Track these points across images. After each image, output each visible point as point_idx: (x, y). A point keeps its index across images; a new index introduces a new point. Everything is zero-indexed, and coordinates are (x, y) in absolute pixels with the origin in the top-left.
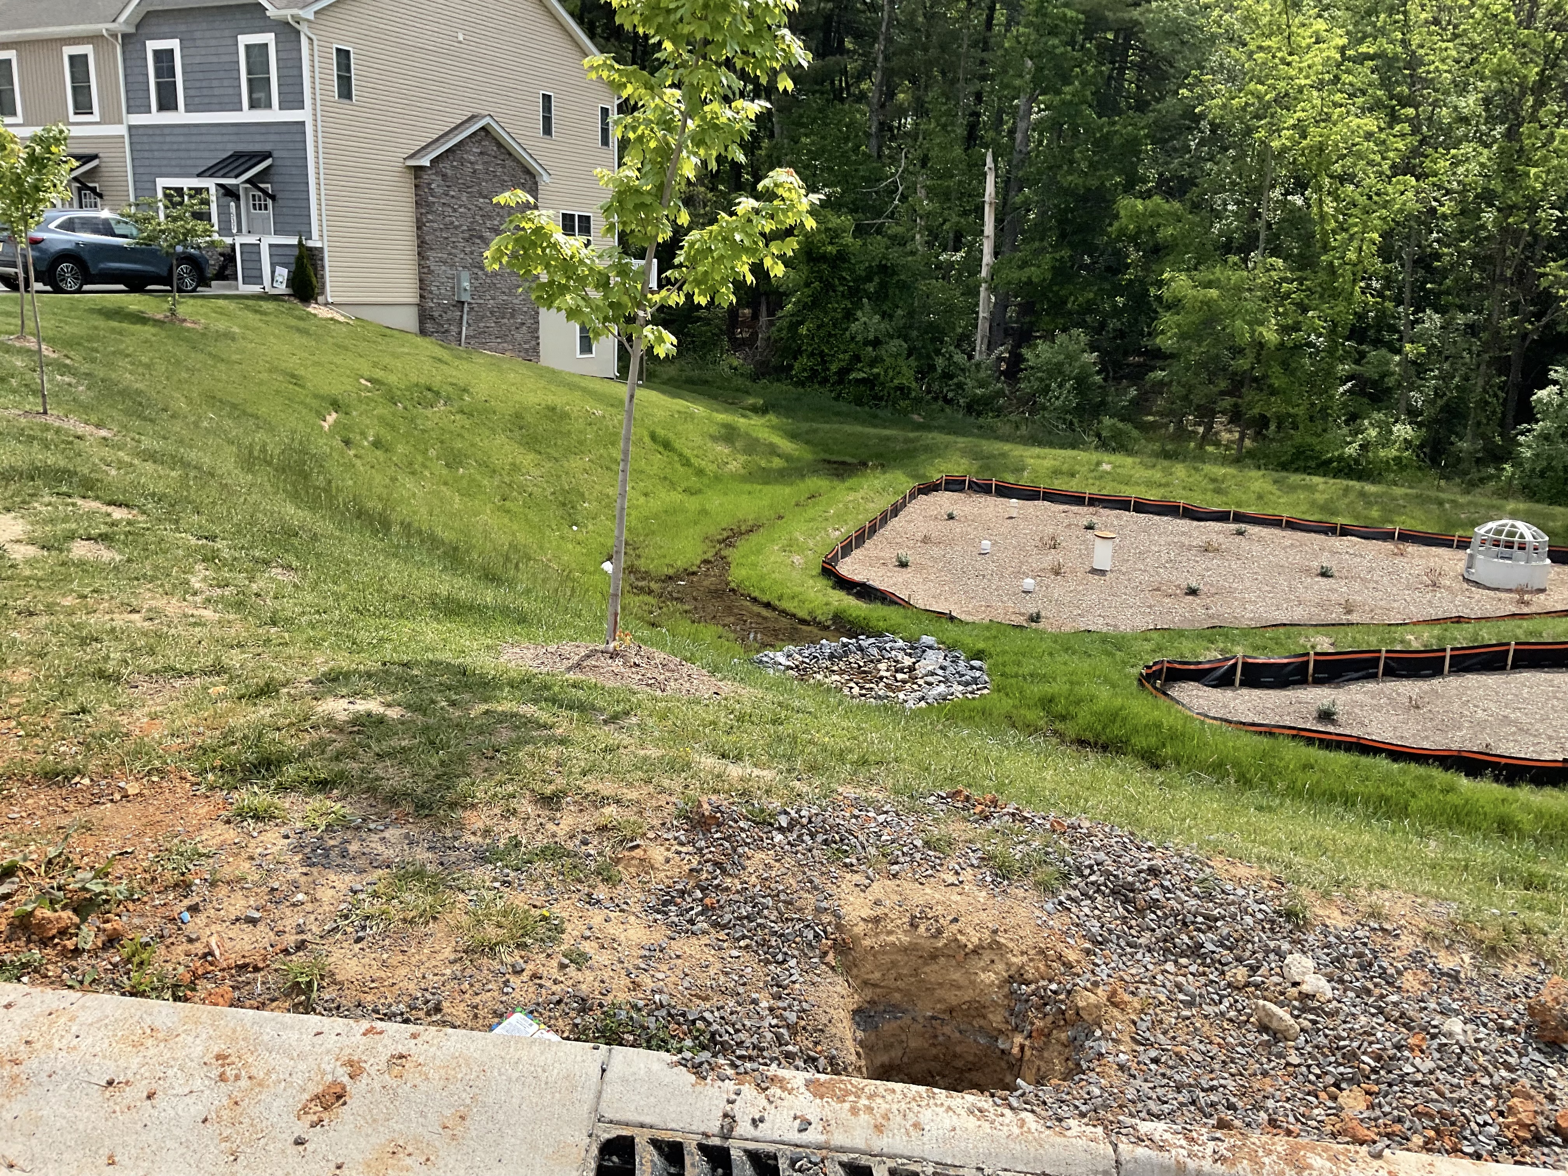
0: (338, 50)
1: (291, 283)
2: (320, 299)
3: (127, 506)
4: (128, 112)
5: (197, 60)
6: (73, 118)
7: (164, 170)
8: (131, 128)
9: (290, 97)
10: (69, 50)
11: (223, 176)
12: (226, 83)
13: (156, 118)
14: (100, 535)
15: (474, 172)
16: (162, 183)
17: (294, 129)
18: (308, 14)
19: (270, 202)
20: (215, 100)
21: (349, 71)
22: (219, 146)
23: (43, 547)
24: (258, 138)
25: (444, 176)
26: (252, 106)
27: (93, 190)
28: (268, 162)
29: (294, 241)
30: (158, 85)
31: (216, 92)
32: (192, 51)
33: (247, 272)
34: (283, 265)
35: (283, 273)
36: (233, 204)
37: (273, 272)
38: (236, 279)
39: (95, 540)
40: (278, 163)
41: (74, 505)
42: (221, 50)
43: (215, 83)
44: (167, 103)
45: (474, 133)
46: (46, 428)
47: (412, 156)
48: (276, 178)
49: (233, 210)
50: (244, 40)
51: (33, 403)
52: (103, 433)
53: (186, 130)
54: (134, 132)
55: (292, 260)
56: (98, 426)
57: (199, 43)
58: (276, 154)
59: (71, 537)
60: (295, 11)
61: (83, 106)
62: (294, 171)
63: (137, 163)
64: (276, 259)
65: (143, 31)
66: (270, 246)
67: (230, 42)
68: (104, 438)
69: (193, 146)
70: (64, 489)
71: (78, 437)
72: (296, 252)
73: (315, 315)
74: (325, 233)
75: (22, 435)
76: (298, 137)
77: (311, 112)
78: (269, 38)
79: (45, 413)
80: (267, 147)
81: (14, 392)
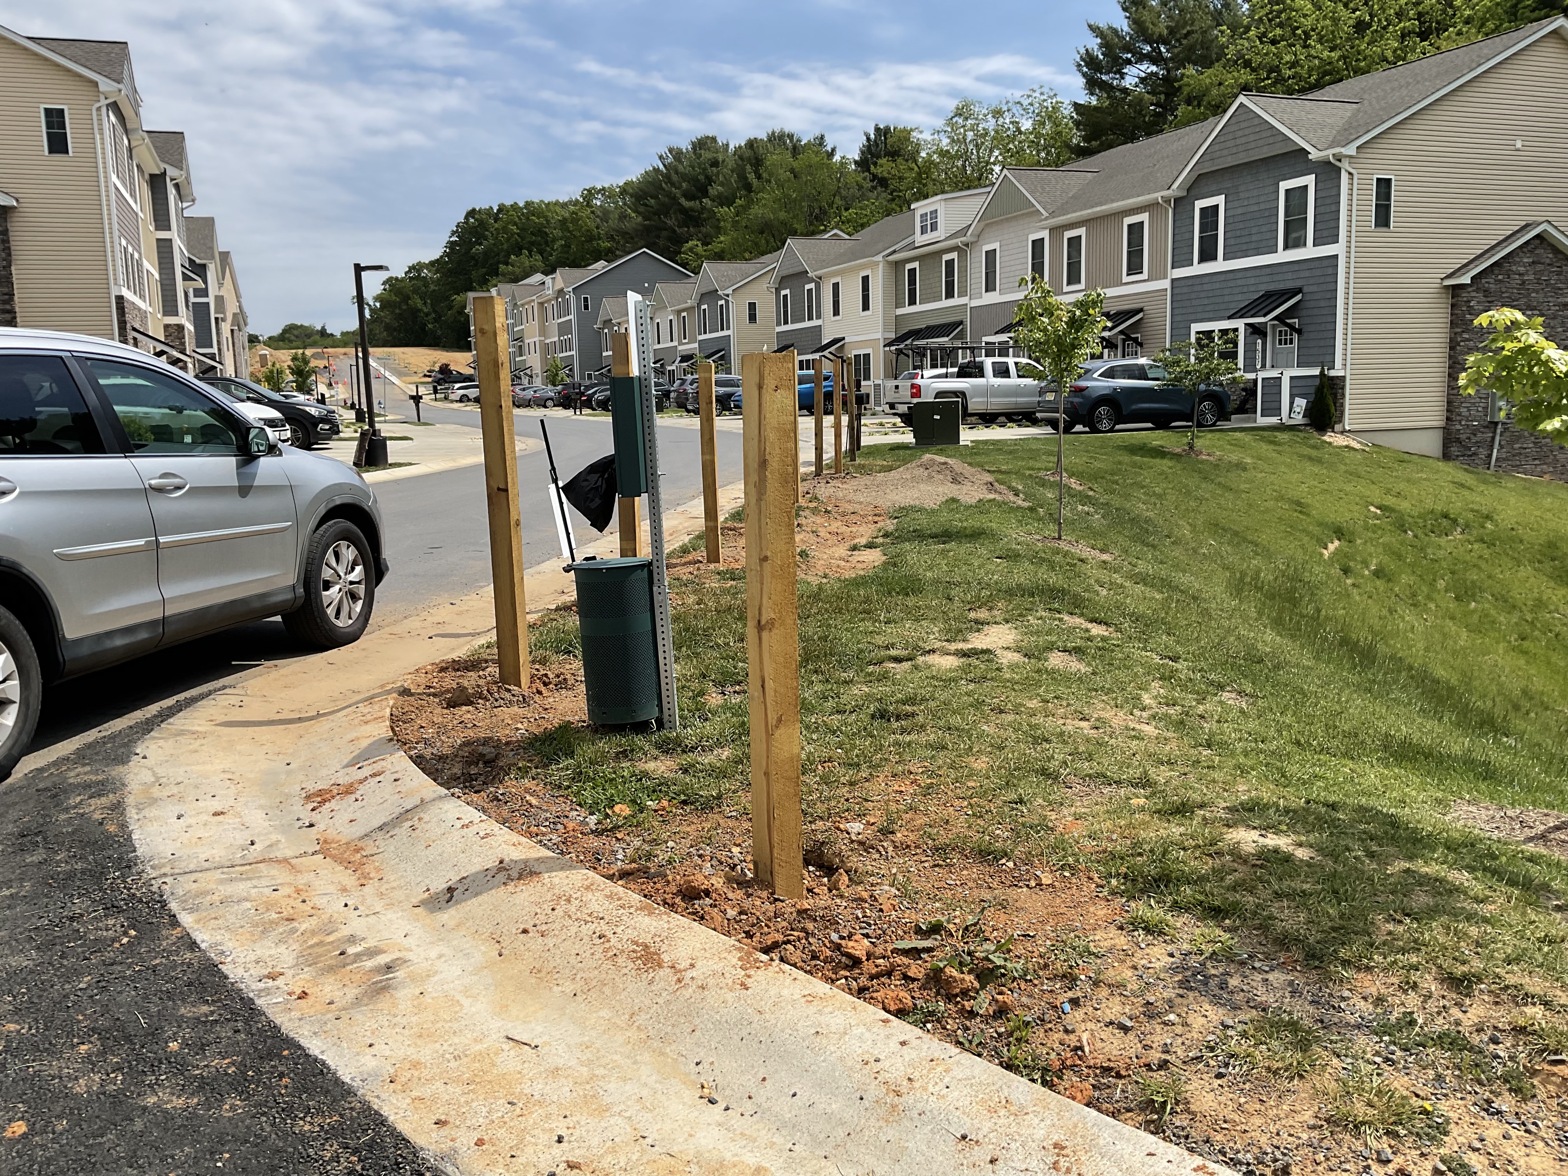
0: (1378, 179)
1: (1308, 413)
2: (1338, 427)
3: (1106, 624)
4: (1173, 268)
5: (1240, 211)
6: (1126, 279)
7: (1199, 316)
8: (1173, 280)
9: (1325, 233)
10: (1128, 220)
11: (1252, 316)
12: (1264, 229)
13: (1198, 269)
14: (1074, 648)
15: (1524, 282)
16: (1196, 327)
17: (1326, 263)
18: (1351, 150)
19: (1296, 336)
20: (1253, 246)
21: (1389, 199)
22: (1252, 289)
23: (1025, 655)
24: (1290, 276)
25: (1486, 292)
26: (1286, 247)
27: (1135, 340)
28: (1299, 297)
29: (1316, 372)
30: (1201, 238)
31: (1254, 238)
32: (1236, 204)
33: (1267, 405)
34: (1302, 396)
35: (1301, 403)
36: (1259, 341)
37: (1292, 403)
38: (1255, 412)
39: (1070, 652)
40: (1308, 297)
41: (1060, 620)
42: (1262, 199)
43: (1254, 230)
44: (1208, 255)
45: (1527, 243)
46: (1057, 551)
47: (1449, 276)
48: (1304, 313)
49: (1259, 347)
50: (1284, 185)
51: (1051, 530)
52: (1105, 557)
53: (1223, 277)
54: (1176, 284)
55: (1312, 390)
56: (1102, 551)
57: (1242, 195)
58: (1305, 290)
59: (1050, 647)
60: (1337, 150)
61: (1135, 267)
62: (1322, 304)
63: (1176, 312)
64: (1295, 391)
65: (1193, 193)
66: (1291, 378)
67: (1271, 189)
68: (1104, 562)
69: (1226, 292)
70: (1056, 605)
71: (1082, 560)
72: (1317, 382)
73: (1330, 443)
74: (1349, 362)
75: (1035, 557)
76: (1330, 271)
77: (1345, 244)
78: (1309, 180)
79: (1060, 538)
80: (1297, 284)
81: (1039, 520)
